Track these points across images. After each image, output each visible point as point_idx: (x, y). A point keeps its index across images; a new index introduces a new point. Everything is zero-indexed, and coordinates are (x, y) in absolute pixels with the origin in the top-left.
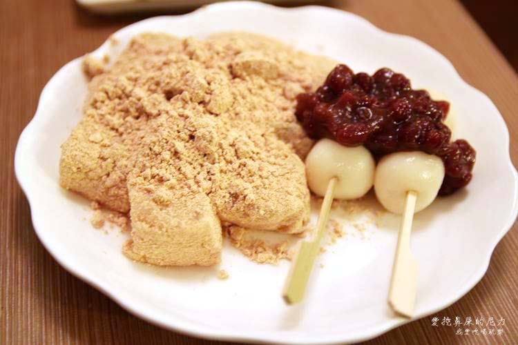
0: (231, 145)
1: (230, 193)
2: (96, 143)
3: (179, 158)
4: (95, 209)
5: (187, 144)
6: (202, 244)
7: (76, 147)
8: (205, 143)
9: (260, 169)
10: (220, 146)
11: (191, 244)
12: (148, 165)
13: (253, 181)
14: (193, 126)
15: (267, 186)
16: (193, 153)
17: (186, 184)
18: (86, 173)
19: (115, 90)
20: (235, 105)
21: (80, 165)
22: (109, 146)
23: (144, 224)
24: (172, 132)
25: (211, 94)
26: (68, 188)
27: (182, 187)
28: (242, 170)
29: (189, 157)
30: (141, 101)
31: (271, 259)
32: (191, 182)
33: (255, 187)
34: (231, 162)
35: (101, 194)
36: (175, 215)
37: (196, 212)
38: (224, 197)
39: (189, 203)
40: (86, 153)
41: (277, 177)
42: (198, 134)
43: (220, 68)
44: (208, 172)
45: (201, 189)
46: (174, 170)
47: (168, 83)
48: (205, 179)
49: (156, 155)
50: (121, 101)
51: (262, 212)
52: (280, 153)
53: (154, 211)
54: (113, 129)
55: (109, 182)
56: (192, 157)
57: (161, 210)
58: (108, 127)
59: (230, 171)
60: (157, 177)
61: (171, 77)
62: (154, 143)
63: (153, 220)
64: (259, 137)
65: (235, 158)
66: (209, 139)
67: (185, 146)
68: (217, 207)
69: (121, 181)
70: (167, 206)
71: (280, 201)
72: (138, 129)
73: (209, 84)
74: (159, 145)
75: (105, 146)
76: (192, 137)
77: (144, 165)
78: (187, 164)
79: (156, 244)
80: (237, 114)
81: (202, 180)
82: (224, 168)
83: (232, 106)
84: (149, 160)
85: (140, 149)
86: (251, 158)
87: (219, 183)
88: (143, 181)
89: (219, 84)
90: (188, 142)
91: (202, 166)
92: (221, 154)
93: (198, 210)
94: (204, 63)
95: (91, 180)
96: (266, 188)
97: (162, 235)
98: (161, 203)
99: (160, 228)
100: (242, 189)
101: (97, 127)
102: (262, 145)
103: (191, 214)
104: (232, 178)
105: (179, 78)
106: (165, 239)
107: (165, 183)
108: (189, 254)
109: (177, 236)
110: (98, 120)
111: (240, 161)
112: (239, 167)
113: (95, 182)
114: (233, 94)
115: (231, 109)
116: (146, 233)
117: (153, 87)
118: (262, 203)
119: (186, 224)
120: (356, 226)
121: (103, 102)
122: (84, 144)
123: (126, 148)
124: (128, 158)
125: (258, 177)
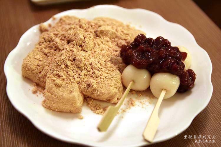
0: (90, 64)
1: (87, 84)
2: (37, 59)
3: (68, 68)
4: (35, 86)
5: (72, 63)
6: (72, 104)
7: (29, 60)
8: (78, 62)
9: (101, 75)
10: (85, 64)
11: (68, 103)
12: (55, 70)
13: (97, 80)
14: (75, 55)
15: (102, 82)
16: (74, 66)
17: (69, 79)
18: (32, 71)
19: (48, 38)
20: (95, 48)
21: (29, 68)
22: (42, 61)
23: (49, 93)
24: (66, 57)
25: (84, 43)
26: (25, 77)
27: (67, 80)
28: (93, 75)
29: (72, 68)
30: (57, 43)
31: (102, 112)
32: (71, 78)
33: (98, 82)
34: (89, 71)
35: (37, 80)
36: (62, 91)
37: (71, 91)
38: (84, 85)
39: (69, 87)
40: (32, 63)
41: (107, 79)
42: (76, 59)
43: (91, 32)
44: (79, 75)
45: (75, 81)
46: (65, 73)
47: (69, 37)
48: (77, 77)
49: (59, 66)
50: (50, 43)
51: (99, 93)
52: (111, 69)
53: (54, 89)
54: (45, 54)
55: (40, 75)
56: (73, 68)
57: (57, 88)
58: (43, 53)
59: (88, 75)
60: (58, 75)
61: (70, 35)
62: (59, 61)
63: (53, 92)
64: (103, 62)
65: (91, 70)
66: (80, 61)
67: (71, 63)
68: (81, 89)
69: (45, 75)
70: (60, 87)
71: (107, 89)
72: (55, 55)
73: (85, 38)
74: (60, 62)
75: (40, 61)
76: (74, 60)
77: (54, 70)
78: (71, 70)
79: (53, 102)
80: (95, 52)
81: (76, 77)
82: (86, 73)
83: (93, 48)
84: (56, 68)
85: (54, 63)
86: (98, 70)
87: (83, 79)
88: (52, 76)
89: (89, 39)
90: (72, 62)
91: (77, 72)
92: (85, 68)
93: (72, 90)
94: (85, 29)
95: (33, 74)
96: (102, 83)
97: (56, 98)
98: (57, 85)
99: (55, 96)
100: (92, 82)
101: (38, 53)
102: (104, 65)
103: (68, 91)
104: (89, 78)
105: (73, 35)
106: (57, 100)
107: (61, 78)
108: (67, 107)
109: (61, 100)
110: (39, 50)
111: (93, 71)
112: (92, 73)
113: (35, 75)
114: (94, 43)
115: (93, 49)
116: (50, 97)
117: (63, 38)
118: (99, 89)
119: (66, 95)
120: (141, 102)
121: (43, 43)
122: (32, 59)
123: (49, 62)
124: (49, 66)
125: (99, 78)
